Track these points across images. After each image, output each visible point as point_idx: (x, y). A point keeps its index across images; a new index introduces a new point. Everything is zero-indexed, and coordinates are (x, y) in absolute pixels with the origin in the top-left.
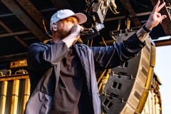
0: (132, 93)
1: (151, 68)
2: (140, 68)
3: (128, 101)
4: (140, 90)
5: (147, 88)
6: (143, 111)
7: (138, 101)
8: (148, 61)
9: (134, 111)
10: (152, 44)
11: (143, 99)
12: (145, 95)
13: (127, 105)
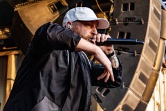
0: (137, 75)
1: (162, 41)
2: (147, 41)
3: (131, 86)
4: (146, 71)
5: (156, 68)
6: (152, 100)
7: (145, 86)
8: (157, 32)
9: (139, 99)
10: (163, 8)
11: (151, 83)
12: (154, 78)
13: (129, 92)
